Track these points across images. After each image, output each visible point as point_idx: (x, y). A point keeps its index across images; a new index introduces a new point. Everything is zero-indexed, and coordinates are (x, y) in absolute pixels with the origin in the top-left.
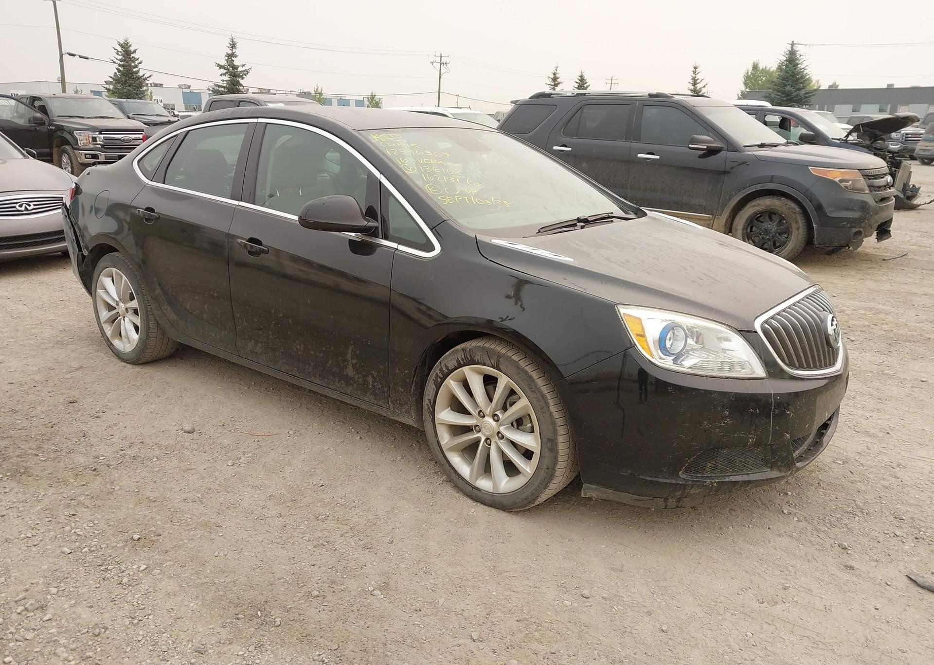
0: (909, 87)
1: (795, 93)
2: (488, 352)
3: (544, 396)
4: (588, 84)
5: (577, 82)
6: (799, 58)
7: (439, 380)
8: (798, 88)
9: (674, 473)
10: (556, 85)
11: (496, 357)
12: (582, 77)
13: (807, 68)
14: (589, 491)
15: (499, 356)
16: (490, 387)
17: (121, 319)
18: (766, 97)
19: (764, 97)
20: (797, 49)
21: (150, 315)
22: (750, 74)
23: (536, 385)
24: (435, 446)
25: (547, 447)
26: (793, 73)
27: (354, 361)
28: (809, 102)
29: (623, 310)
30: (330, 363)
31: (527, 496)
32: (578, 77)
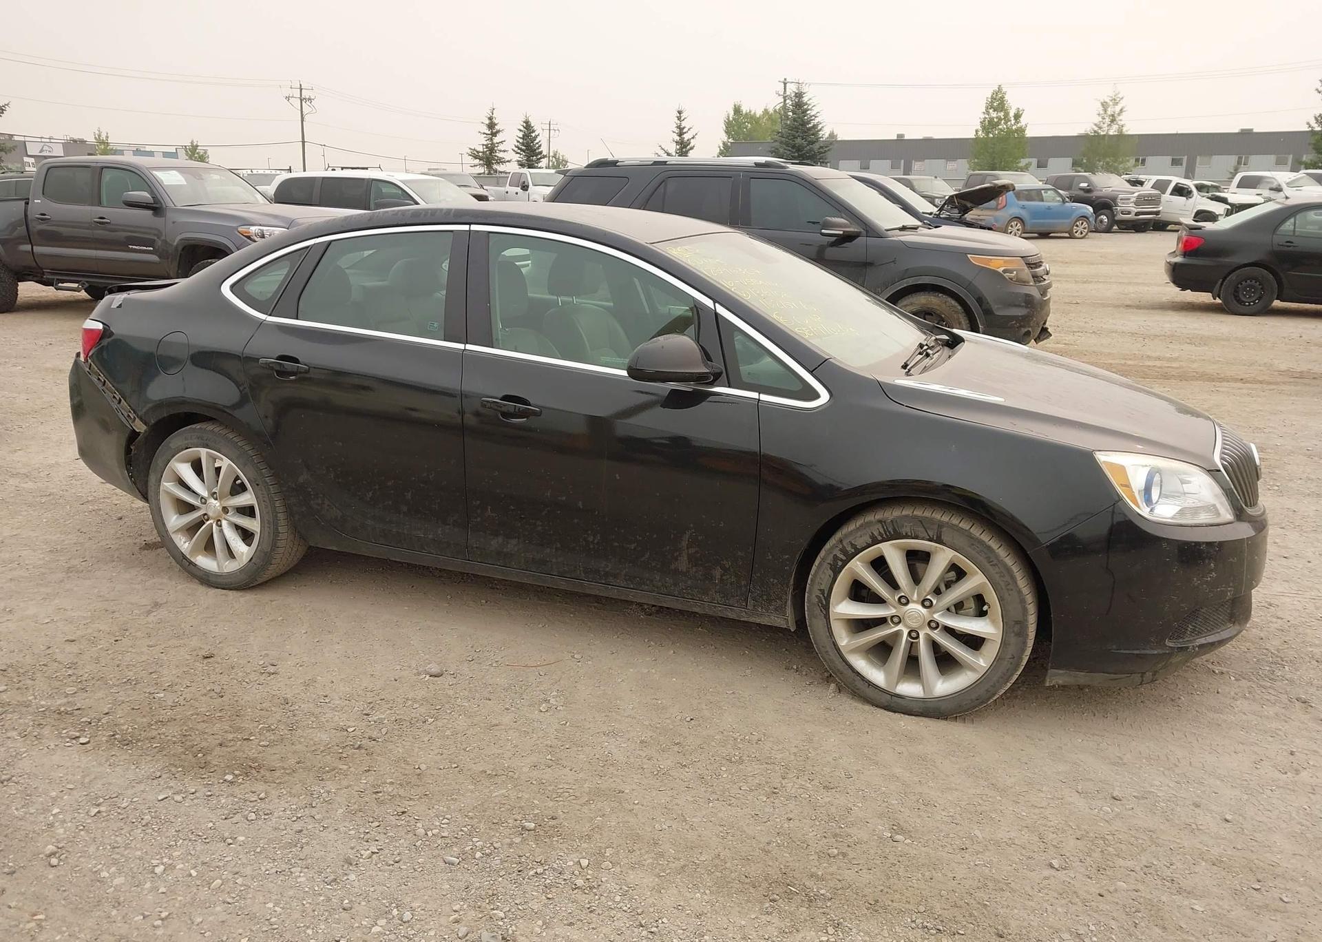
0: (921, 138)
1: (808, 147)
2: (921, 521)
3: (1009, 570)
4: (536, 133)
5: (521, 130)
6: (808, 102)
7: (840, 563)
8: (809, 142)
9: (1160, 642)
10: (494, 134)
11: (936, 527)
12: (527, 122)
13: (818, 115)
14: (1056, 677)
15: (941, 525)
16: (919, 566)
17: (211, 525)
18: (772, 152)
19: (770, 151)
20: (804, 91)
21: (279, 515)
22: (731, 119)
23: (997, 556)
24: (829, 648)
25: (1013, 632)
26: (802, 121)
27: (692, 551)
28: (826, 159)
29: (1101, 457)
30: (647, 556)
31: (979, 695)
32: (522, 123)
